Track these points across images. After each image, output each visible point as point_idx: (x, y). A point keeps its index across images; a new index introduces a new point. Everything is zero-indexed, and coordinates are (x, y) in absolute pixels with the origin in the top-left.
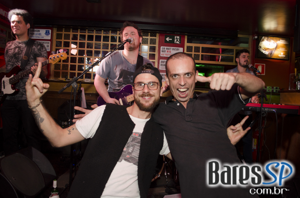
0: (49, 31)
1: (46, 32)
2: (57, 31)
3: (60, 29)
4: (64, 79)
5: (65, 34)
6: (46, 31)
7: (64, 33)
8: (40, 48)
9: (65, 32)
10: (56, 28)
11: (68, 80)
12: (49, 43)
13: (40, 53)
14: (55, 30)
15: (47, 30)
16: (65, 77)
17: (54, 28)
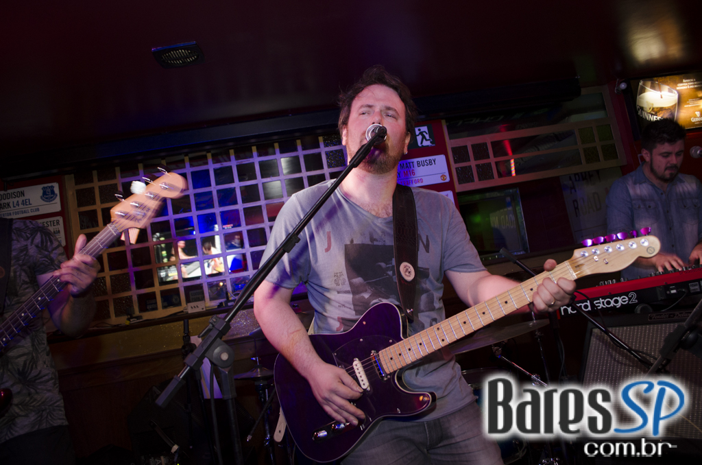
0: (53, 187)
1: (44, 193)
2: (77, 184)
3: (83, 176)
4: (123, 320)
5: (100, 188)
6: (44, 188)
7: (96, 185)
8: (42, 242)
9: (99, 180)
10: (73, 175)
11: (138, 318)
12: (58, 223)
13: (46, 257)
14: (70, 181)
15: (46, 185)
16: (127, 314)
17: (66, 177)
